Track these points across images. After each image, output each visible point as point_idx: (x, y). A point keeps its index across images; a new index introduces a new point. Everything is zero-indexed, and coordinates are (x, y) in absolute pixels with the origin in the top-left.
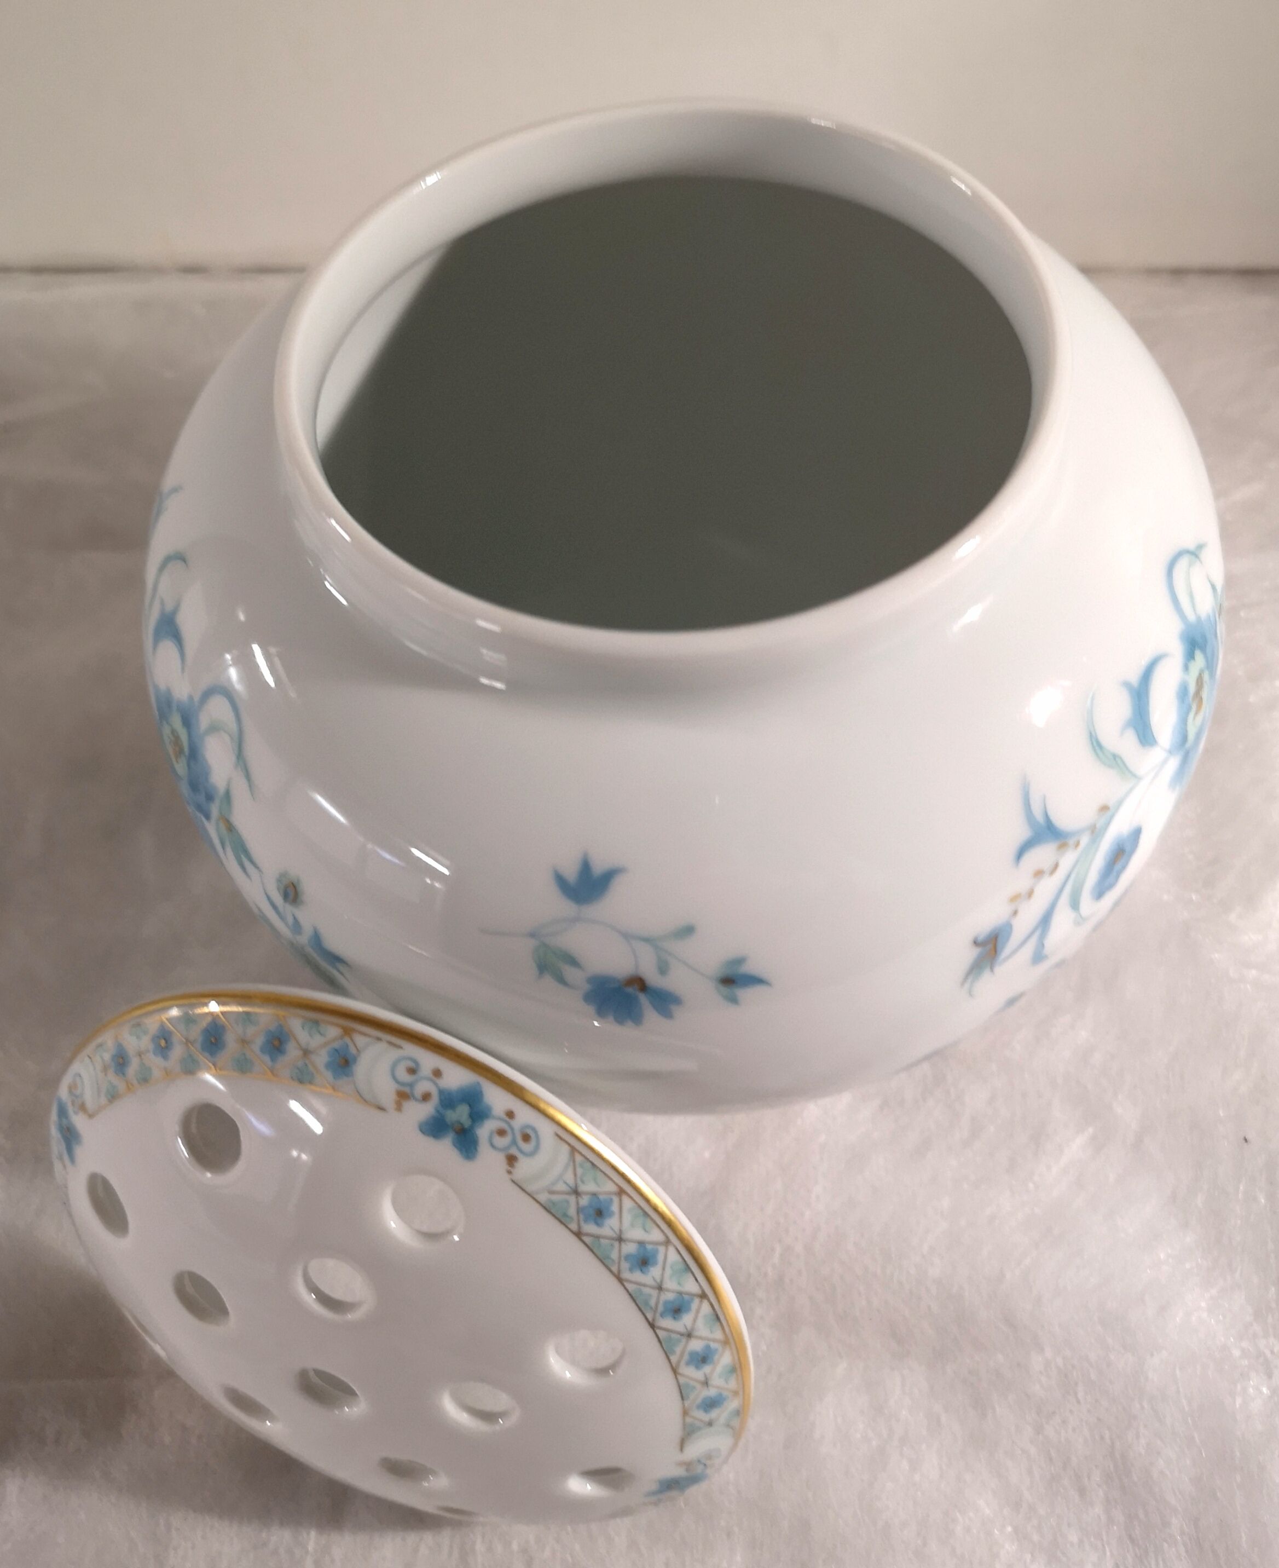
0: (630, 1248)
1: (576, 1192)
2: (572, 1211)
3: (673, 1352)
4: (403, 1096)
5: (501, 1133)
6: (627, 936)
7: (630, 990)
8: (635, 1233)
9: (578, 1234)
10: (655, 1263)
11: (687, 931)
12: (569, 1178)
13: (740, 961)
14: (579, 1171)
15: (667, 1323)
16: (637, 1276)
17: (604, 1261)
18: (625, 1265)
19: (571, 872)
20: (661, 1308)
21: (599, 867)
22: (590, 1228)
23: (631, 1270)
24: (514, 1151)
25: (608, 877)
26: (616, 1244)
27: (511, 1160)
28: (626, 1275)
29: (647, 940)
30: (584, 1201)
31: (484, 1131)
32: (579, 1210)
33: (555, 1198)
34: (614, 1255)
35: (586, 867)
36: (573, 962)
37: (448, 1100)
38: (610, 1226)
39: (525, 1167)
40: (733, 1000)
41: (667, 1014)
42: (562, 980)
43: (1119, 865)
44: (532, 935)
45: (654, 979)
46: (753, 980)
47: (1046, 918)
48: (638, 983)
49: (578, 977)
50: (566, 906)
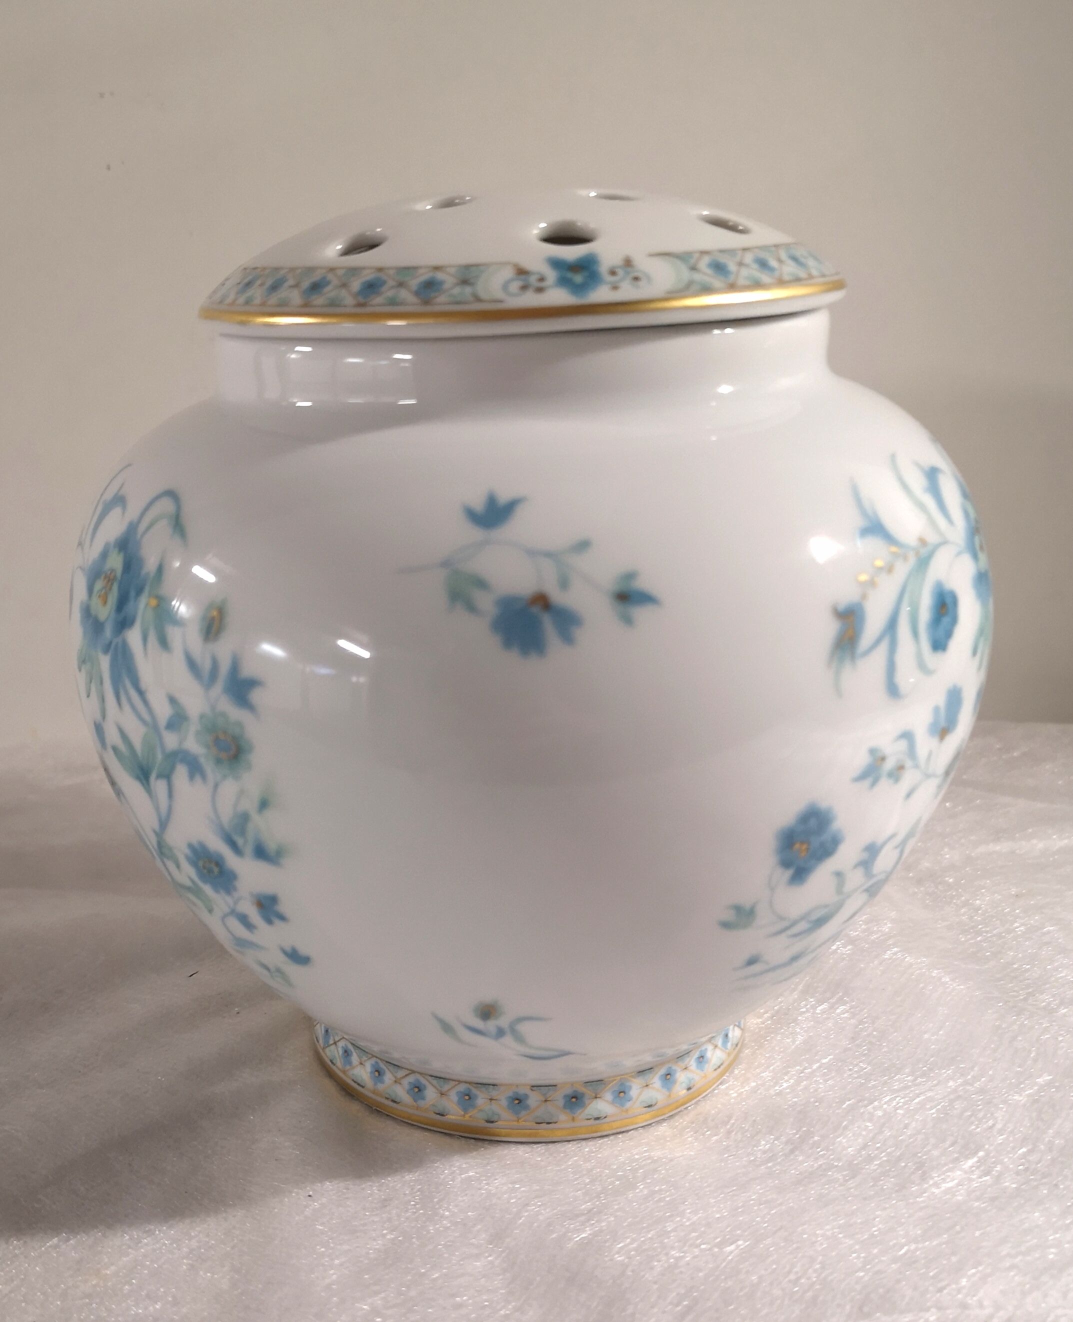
6: (530, 553)
7: (534, 610)
11: (583, 546)
13: (630, 576)
19: (478, 504)
21: (504, 496)
25: (511, 506)
29: (548, 555)
35: (492, 501)
36: (481, 584)
40: (628, 620)
41: (567, 638)
42: (471, 608)
43: (946, 620)
44: (445, 564)
45: (557, 597)
46: (647, 599)
47: (892, 625)
48: (542, 601)
49: (486, 602)
50: (476, 534)
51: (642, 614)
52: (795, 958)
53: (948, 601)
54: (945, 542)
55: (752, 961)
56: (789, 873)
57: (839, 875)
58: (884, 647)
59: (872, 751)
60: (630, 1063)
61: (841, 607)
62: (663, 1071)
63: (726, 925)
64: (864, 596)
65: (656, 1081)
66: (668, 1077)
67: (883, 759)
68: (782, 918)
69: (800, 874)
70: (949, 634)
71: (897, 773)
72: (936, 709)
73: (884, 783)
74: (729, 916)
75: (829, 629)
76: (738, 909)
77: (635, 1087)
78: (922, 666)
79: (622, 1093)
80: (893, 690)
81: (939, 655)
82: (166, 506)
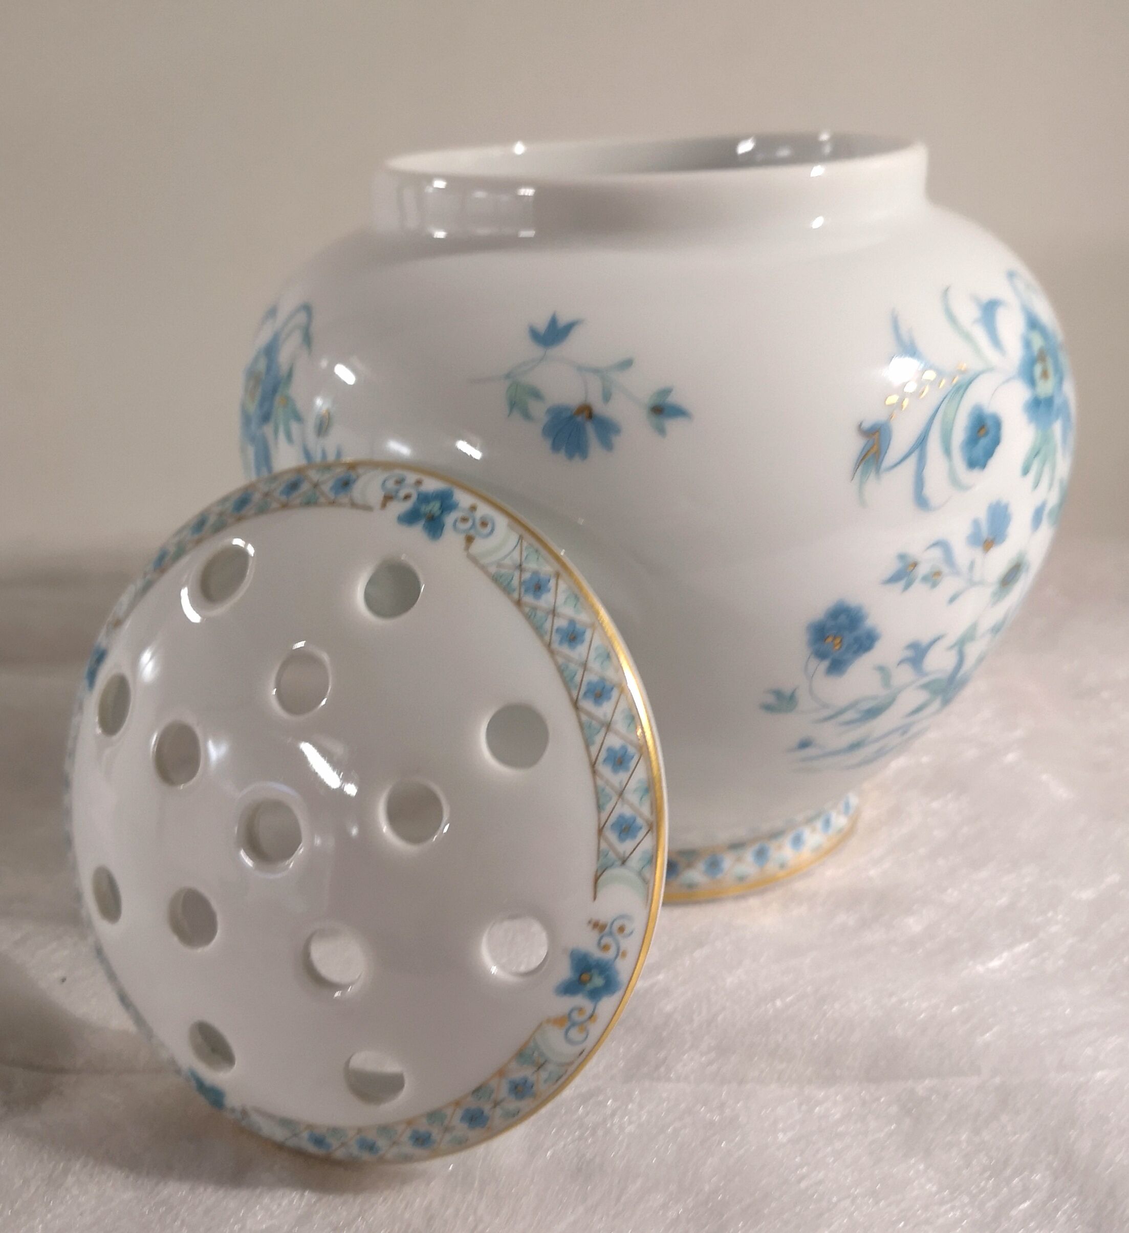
0: (561, 623)
1: (520, 567)
2: (515, 582)
3: (593, 743)
4: (388, 498)
5: (464, 520)
6: (581, 369)
7: (579, 419)
8: (567, 611)
9: (519, 603)
10: (582, 641)
11: (627, 364)
12: (516, 555)
13: (666, 392)
14: (525, 554)
15: (587, 705)
16: (565, 649)
17: (538, 629)
18: (556, 638)
19: (542, 324)
20: (583, 689)
21: (563, 320)
22: (528, 599)
23: (561, 642)
24: (472, 532)
25: (569, 327)
26: (550, 617)
27: (470, 540)
28: (555, 646)
29: (596, 371)
30: (527, 576)
31: (450, 519)
32: (521, 583)
33: (503, 571)
34: (548, 625)
35: (553, 321)
36: (536, 395)
37: (425, 498)
38: (546, 600)
39: (479, 546)
40: (661, 431)
41: (607, 445)
42: (527, 415)
43: (984, 442)
44: (508, 376)
45: (599, 407)
46: (678, 412)
47: (921, 443)
48: (587, 411)
49: (539, 411)
50: (536, 351)
51: (674, 426)
52: (855, 746)
53: (989, 423)
54: (990, 369)
55: (805, 744)
56: (825, 664)
57: (882, 670)
58: (912, 461)
59: (902, 557)
60: (724, 836)
61: (866, 425)
62: (756, 847)
63: (768, 708)
64: (891, 417)
65: (749, 856)
66: (761, 854)
67: (915, 565)
68: (825, 706)
69: (837, 666)
70: (989, 453)
71: (933, 578)
72: (976, 523)
73: (918, 588)
74: (771, 699)
75: (854, 445)
76: (778, 694)
77: (728, 862)
78: (955, 481)
79: (714, 865)
80: (921, 501)
81: (976, 473)
82: (301, 318)
